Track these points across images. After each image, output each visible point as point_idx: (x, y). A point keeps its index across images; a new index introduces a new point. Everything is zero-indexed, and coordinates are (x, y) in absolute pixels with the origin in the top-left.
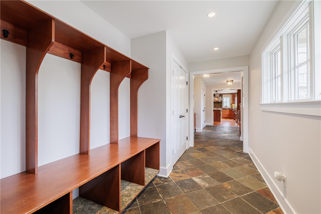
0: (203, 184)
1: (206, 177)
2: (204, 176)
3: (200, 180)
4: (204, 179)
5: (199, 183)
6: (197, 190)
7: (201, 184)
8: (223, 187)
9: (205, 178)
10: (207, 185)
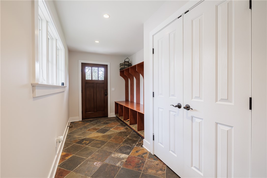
0: (116, 155)
1: (119, 163)
2: (121, 162)
3: (121, 157)
4: (119, 159)
5: (120, 154)
6: (117, 149)
7: (118, 154)
8: (100, 160)
9: (119, 161)
10: (113, 155)
